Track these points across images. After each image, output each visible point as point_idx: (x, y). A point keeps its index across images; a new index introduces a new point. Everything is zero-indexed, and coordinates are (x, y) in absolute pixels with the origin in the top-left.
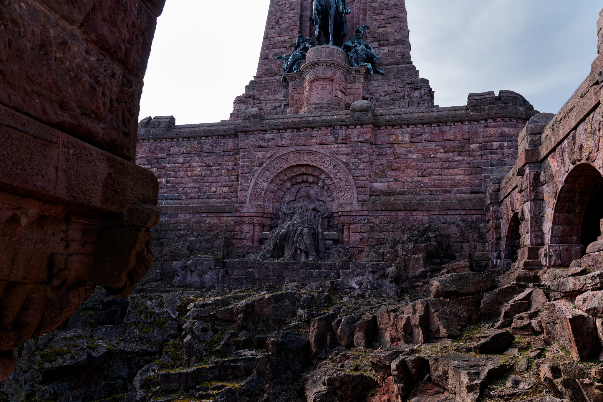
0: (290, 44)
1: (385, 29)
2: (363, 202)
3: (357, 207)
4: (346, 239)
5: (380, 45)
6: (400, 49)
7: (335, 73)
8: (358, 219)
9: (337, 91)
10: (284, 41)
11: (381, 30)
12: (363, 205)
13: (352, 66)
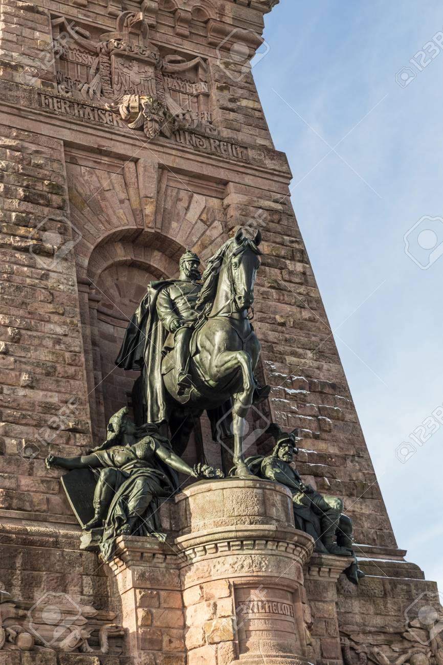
1: (321, 445)
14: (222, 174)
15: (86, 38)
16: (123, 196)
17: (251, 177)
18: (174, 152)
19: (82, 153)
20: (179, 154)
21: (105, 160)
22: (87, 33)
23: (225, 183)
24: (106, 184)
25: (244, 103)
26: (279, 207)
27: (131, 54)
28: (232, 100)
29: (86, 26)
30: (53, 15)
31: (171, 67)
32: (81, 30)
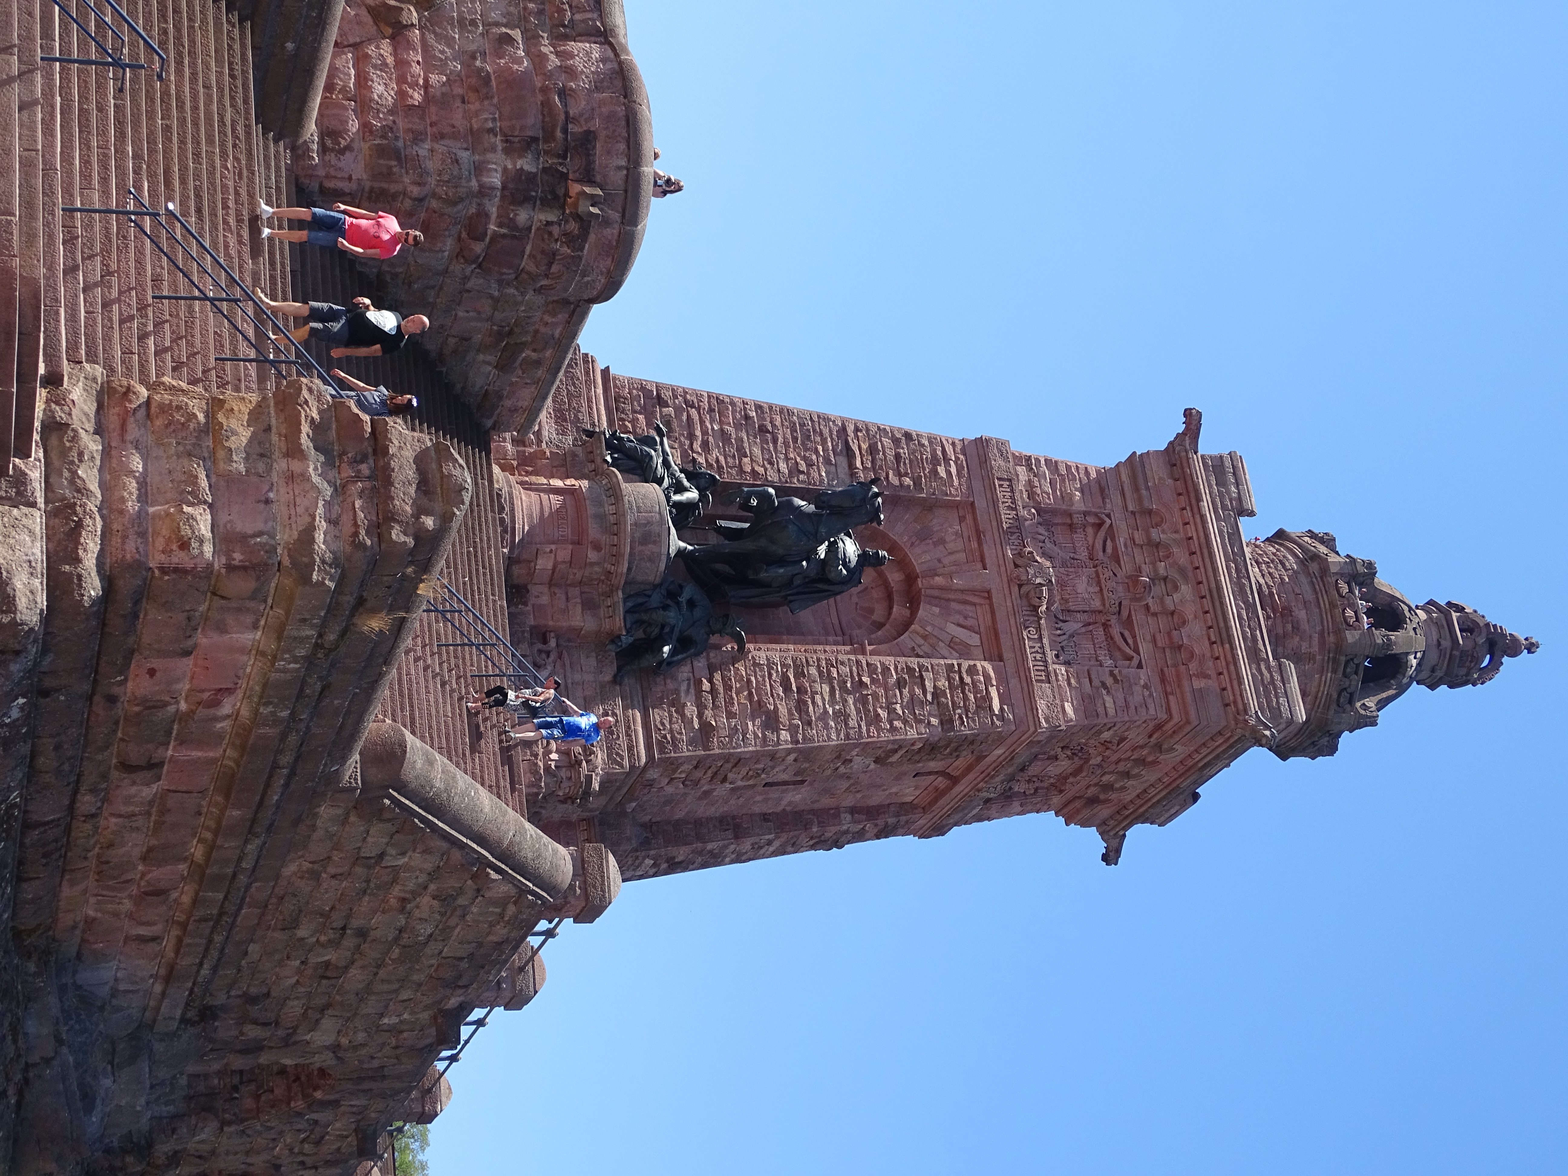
7: (597, 547)
9: (553, 555)
14: (1007, 655)
15: (1104, 551)
16: (946, 561)
17: (1019, 686)
18: (1009, 604)
19: (972, 523)
20: (1010, 609)
21: (974, 545)
22: (1109, 550)
23: (1001, 660)
24: (951, 546)
25: (1108, 699)
27: (1103, 581)
28: (1104, 685)
29: (1115, 548)
30: (1109, 516)
31: (1115, 631)
32: (1109, 543)
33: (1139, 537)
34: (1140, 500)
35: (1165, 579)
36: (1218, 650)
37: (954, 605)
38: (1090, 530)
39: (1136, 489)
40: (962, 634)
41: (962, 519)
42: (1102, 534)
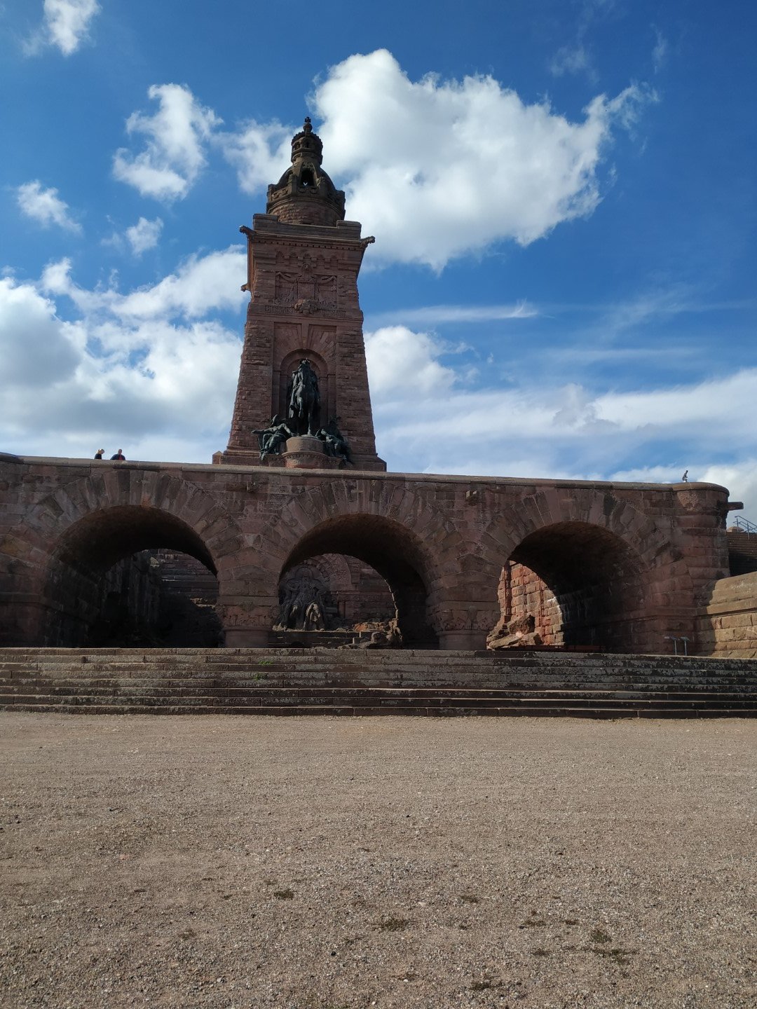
0: (264, 419)
1: (355, 420)
2: (355, 584)
3: (352, 588)
4: (342, 613)
5: (349, 435)
6: (367, 440)
8: (352, 597)
10: (258, 415)
11: (349, 420)
12: (356, 586)
13: (329, 455)
15: (291, 277)
16: (296, 337)
17: (346, 323)
18: (315, 319)
19: (282, 324)
20: (317, 319)
21: (290, 326)
23: (335, 327)
24: (290, 335)
25: (349, 292)
26: (355, 333)
28: (344, 292)
29: (289, 273)
30: (277, 272)
31: (323, 282)
32: (288, 275)
33: (287, 263)
34: (272, 259)
35: (304, 258)
36: (334, 247)
37: (313, 338)
38: (282, 280)
39: (267, 259)
40: (324, 338)
41: (279, 327)
42: (283, 276)
